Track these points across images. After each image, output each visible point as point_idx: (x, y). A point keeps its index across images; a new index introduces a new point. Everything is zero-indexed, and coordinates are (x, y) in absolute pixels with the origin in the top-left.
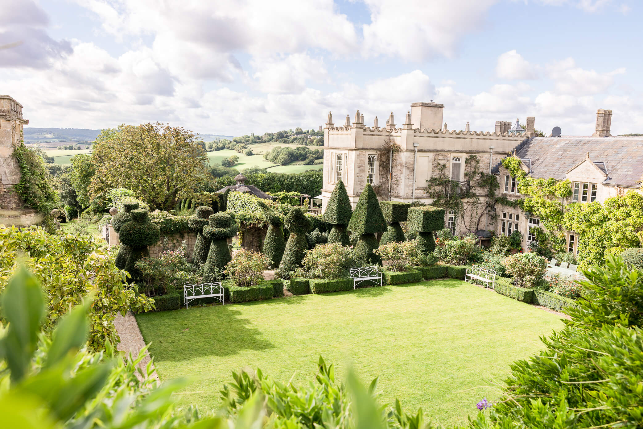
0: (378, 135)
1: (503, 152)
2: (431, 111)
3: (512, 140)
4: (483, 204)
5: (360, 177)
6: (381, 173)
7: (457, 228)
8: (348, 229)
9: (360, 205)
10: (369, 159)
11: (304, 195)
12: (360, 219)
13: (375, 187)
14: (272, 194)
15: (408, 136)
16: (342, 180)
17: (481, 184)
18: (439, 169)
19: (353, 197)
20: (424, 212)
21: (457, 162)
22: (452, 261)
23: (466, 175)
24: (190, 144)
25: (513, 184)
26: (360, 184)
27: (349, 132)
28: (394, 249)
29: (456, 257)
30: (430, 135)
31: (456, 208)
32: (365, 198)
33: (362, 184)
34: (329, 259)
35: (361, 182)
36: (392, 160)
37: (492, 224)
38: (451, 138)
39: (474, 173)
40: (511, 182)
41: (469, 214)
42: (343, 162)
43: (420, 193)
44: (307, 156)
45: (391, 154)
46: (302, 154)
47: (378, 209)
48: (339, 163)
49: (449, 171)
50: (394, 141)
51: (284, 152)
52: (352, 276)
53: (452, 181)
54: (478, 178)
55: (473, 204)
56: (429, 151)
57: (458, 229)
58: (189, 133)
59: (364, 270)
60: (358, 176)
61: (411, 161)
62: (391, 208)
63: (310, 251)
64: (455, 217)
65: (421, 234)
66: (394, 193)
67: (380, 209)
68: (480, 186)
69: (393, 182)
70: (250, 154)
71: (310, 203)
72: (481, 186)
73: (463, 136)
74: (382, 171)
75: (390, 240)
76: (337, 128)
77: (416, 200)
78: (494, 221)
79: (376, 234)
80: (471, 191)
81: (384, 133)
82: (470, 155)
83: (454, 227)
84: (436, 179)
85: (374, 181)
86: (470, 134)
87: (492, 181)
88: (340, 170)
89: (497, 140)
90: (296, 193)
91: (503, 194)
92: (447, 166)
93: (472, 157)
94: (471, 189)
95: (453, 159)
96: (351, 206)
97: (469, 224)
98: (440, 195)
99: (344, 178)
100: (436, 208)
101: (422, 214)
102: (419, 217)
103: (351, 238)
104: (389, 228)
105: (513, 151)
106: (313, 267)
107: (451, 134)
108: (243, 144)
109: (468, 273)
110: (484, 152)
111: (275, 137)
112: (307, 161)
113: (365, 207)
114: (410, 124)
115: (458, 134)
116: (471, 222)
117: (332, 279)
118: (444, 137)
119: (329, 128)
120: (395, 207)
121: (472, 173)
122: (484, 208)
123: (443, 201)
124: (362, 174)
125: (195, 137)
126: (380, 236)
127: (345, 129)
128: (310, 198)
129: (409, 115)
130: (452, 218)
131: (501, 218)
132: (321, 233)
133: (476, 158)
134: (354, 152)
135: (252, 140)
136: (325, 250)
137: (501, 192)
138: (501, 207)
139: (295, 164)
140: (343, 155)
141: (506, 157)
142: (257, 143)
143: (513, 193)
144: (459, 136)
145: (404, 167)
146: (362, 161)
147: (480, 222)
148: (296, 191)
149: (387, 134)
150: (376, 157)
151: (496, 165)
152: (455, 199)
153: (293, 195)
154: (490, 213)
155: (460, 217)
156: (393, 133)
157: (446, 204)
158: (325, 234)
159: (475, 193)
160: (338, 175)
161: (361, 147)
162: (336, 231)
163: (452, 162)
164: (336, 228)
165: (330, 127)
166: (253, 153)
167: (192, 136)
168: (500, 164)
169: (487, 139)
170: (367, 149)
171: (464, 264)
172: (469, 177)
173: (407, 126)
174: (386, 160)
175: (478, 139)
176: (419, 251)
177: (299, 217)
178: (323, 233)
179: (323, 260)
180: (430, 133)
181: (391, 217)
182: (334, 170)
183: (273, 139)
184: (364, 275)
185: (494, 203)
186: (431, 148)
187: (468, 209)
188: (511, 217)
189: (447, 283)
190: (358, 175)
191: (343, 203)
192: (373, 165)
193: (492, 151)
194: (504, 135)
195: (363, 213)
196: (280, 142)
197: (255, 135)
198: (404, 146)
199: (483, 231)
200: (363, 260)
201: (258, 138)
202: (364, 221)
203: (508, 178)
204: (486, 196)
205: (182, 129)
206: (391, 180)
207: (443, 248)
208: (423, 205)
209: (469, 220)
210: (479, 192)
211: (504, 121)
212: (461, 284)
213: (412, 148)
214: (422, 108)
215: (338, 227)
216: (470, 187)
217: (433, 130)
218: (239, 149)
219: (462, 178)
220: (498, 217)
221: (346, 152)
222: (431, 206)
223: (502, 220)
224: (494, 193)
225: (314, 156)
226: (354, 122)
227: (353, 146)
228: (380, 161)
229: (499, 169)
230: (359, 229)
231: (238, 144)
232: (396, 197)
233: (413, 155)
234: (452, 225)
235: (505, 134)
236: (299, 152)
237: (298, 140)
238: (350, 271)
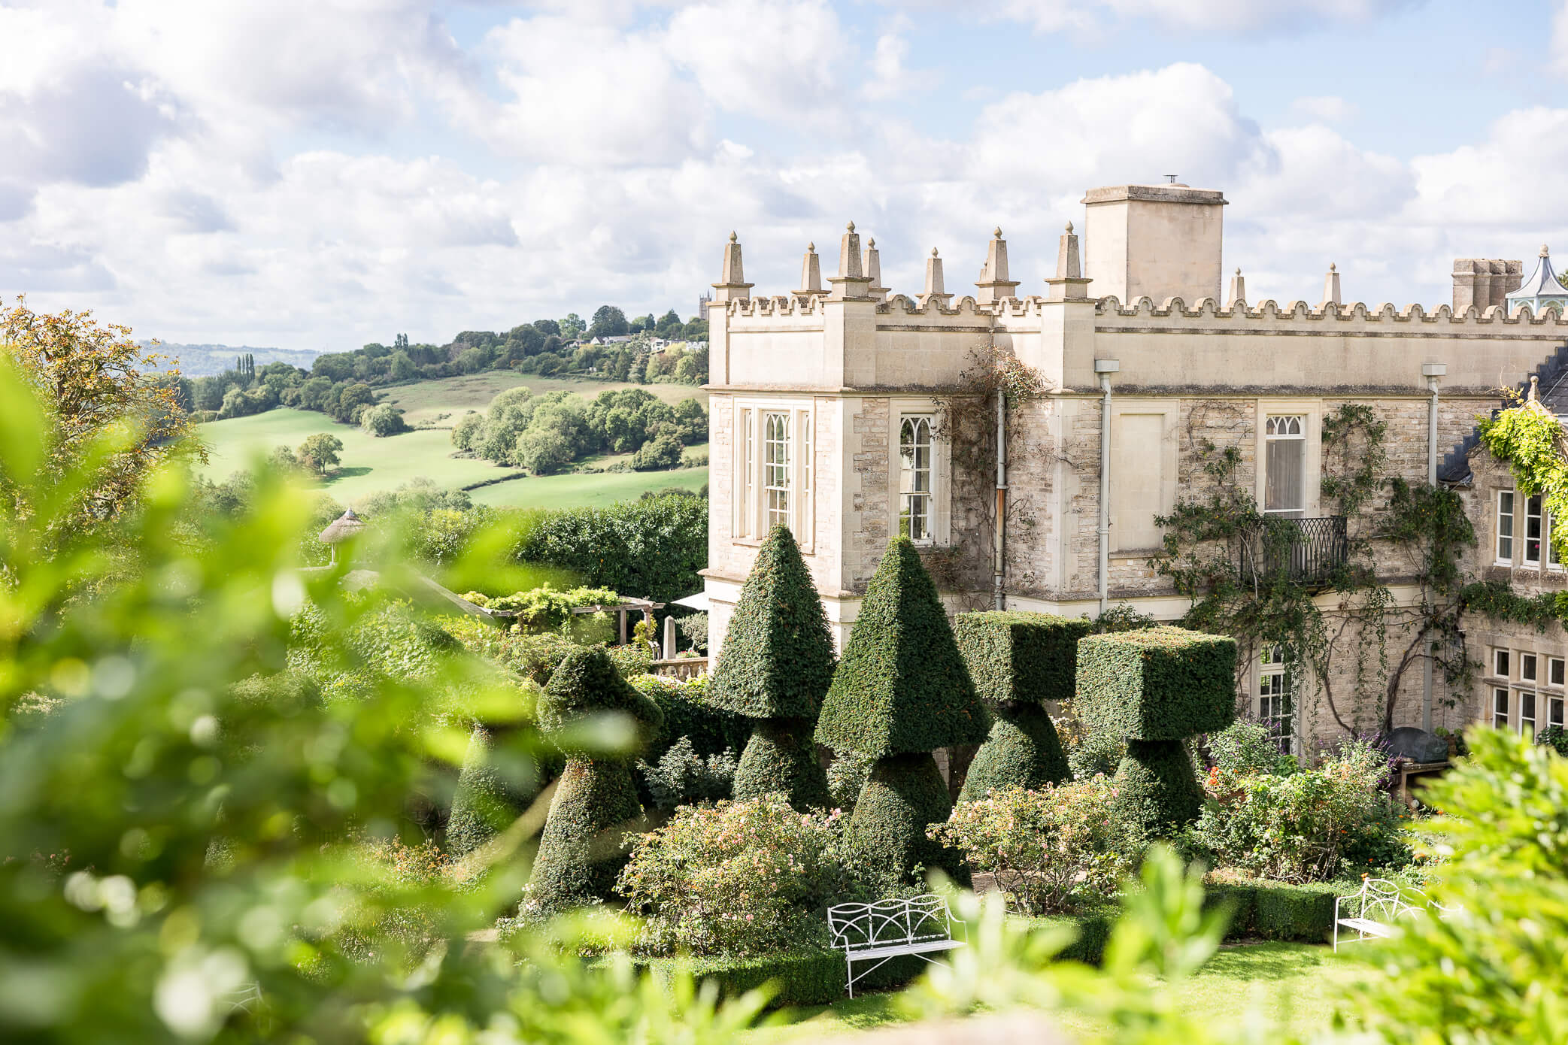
0: (943, 329)
1: (1485, 388)
2: (1171, 219)
3: (1519, 338)
4: (1407, 618)
5: (866, 513)
6: (958, 494)
7: (1302, 726)
8: (819, 736)
9: (863, 632)
10: (907, 430)
11: (634, 601)
12: (867, 691)
13: (935, 552)
14: (490, 602)
15: (1070, 328)
16: (792, 527)
17: (1396, 529)
18: (1209, 469)
19: (842, 598)
20: (1147, 653)
21: (1288, 436)
22: (1274, 866)
23: (1328, 489)
24: (119, 384)
25: (1534, 529)
26: (869, 542)
27: (815, 319)
28: (1021, 816)
29: (1289, 848)
30: (1163, 323)
31: (1291, 634)
32: (886, 598)
33: (879, 541)
34: (734, 867)
35: (875, 531)
36: (1006, 433)
37: (1452, 704)
38: (1256, 332)
39: (1364, 480)
40: (1522, 516)
41: (1349, 662)
42: (792, 445)
43: (1132, 572)
44: (649, 429)
45: (1000, 410)
46: (624, 421)
47: (945, 645)
48: (775, 452)
49: (1254, 478)
50: (1012, 354)
51: (543, 414)
52: (840, 942)
53: (1267, 520)
54: (1379, 503)
55: (1365, 615)
56: (1163, 391)
57: (1306, 725)
58: (119, 338)
59: (889, 913)
60: (858, 508)
61: (1087, 434)
62: (1004, 643)
63: (650, 837)
64: (1288, 676)
65: (1138, 750)
66: (1020, 576)
67: (953, 646)
68: (1393, 540)
69: (1012, 531)
70: (393, 427)
71: (659, 636)
72: (1397, 535)
73: (1310, 326)
74: (963, 483)
75: (1003, 780)
76: (763, 303)
77: (1114, 605)
78: (1460, 689)
79: (942, 757)
80: (1353, 561)
81: (968, 319)
82: (1340, 403)
83: (1286, 721)
84: (1199, 511)
85: (930, 525)
86: (1339, 317)
87: (1440, 516)
88: (780, 483)
89: (1456, 336)
90: (598, 593)
91: (1491, 572)
92: (1243, 454)
93: (1349, 413)
94: (1354, 554)
95: (1270, 425)
96: (829, 636)
97: (1351, 704)
98: (1220, 579)
99: (800, 516)
100: (1200, 637)
101: (1137, 663)
102: (1124, 678)
103: (835, 780)
104: (999, 729)
105: (1527, 387)
106: (664, 905)
107: (1255, 316)
108: (360, 385)
109: (1344, 914)
110: (1402, 391)
111: (503, 350)
112: (650, 450)
113: (890, 635)
114: (1075, 280)
115: (1287, 317)
116: (1360, 695)
117: (750, 957)
118: (1224, 332)
119: (728, 304)
120: (1021, 635)
121: (1352, 481)
122: (1413, 634)
123: (1231, 607)
124: (876, 499)
125: (144, 355)
126: (960, 767)
127: (798, 305)
128: (659, 616)
129: (1073, 241)
130: (1275, 678)
131: (1487, 676)
132: (704, 757)
133: (1369, 417)
134: (839, 404)
135: (403, 366)
136: (713, 828)
137: (1485, 563)
138: (1487, 626)
139: (596, 465)
140: (793, 416)
141: (1495, 412)
142: (424, 376)
143: (1533, 566)
144: (1289, 326)
145: (1059, 466)
146: (873, 442)
147: (1400, 696)
148: (596, 585)
149: (982, 321)
150: (935, 421)
151: (1457, 448)
152: (1287, 597)
153: (586, 602)
154: (1441, 654)
155: (1311, 677)
156: (1007, 319)
157: (1248, 618)
158: (718, 764)
159: (1371, 571)
160: (773, 505)
161: (870, 380)
162: (769, 748)
163: (1264, 438)
164: (767, 737)
165: (736, 300)
166: (407, 423)
167: (125, 351)
168: (1475, 441)
169: (1413, 335)
170: (897, 390)
171: (1329, 876)
172: (1342, 502)
173: (1063, 286)
174: (981, 435)
175: (1374, 335)
176: (1132, 826)
177: (602, 688)
178: (712, 760)
179: (707, 873)
180: (1166, 314)
181: (1008, 678)
182: (754, 484)
183: (492, 357)
184: (892, 934)
185: (1454, 610)
186: (1173, 379)
187: (1345, 639)
188: (1530, 673)
189: (1256, 959)
190: (859, 501)
191: (794, 626)
192: (921, 458)
193: (1435, 387)
194: (1486, 315)
195: (883, 664)
196: (527, 371)
197: (411, 342)
198: (1052, 374)
199: (1413, 732)
200: (888, 869)
201: (428, 353)
202: (885, 697)
203: (1508, 501)
204: (1419, 580)
205: (87, 319)
206: (1005, 519)
207: (1232, 809)
208: (1146, 623)
209: (1350, 687)
210: (1389, 563)
211: (1491, 259)
212: (1316, 963)
213: (1091, 382)
214: (1130, 208)
215: (772, 727)
216: (1346, 545)
217: (1179, 302)
218: (344, 404)
219: (1310, 506)
220: (1474, 672)
221: (807, 404)
222: (1177, 630)
223: (1492, 683)
224: (1454, 568)
225: (680, 429)
226: (836, 275)
227: (833, 376)
228: (954, 441)
229: (1471, 462)
230: (867, 735)
231: (339, 384)
232: (1026, 594)
233: (1096, 413)
234: (1276, 710)
235: (1490, 311)
236: (613, 412)
237: (608, 362)
238: (831, 920)
